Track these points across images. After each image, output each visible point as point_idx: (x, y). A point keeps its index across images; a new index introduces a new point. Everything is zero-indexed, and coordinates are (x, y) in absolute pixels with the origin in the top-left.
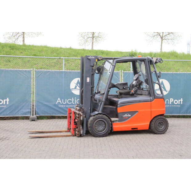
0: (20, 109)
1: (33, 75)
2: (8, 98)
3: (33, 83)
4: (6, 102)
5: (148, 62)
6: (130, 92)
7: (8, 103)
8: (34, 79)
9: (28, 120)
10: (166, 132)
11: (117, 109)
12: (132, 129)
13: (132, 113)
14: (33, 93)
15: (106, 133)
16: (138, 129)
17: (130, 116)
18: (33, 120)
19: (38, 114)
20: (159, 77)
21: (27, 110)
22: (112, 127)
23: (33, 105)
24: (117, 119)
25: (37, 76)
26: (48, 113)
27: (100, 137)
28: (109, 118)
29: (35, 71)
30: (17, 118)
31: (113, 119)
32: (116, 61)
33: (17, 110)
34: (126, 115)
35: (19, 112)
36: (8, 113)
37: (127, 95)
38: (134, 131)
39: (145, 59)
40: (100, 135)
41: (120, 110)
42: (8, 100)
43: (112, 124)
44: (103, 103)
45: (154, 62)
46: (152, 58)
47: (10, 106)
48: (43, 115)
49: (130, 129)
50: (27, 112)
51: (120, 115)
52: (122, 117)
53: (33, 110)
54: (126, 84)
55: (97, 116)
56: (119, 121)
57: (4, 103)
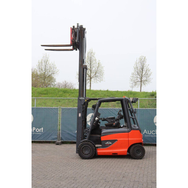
0: (50, 136)
1: (60, 112)
2: (42, 128)
3: (60, 117)
4: (41, 130)
5: (125, 101)
6: (113, 124)
7: (42, 131)
8: (61, 114)
9: (55, 144)
10: (143, 158)
11: (100, 137)
12: (113, 154)
13: (113, 141)
14: (59, 125)
15: (90, 156)
16: (118, 154)
17: (111, 143)
18: (57, 144)
19: (62, 140)
20: (135, 113)
21: (55, 137)
22: (95, 152)
23: (59, 133)
24: (101, 146)
25: (63, 112)
26: (69, 139)
27: (86, 159)
28: (93, 144)
29: (62, 108)
30: (49, 142)
31: (97, 146)
32: (99, 101)
33: (48, 137)
34: (107, 143)
35: (50, 138)
36: (42, 138)
37: (110, 126)
38: (115, 156)
39: (123, 99)
40: (86, 158)
41: (103, 138)
42: (42, 129)
43: (95, 149)
44: (89, 133)
45: (131, 101)
46: (129, 98)
47: (44, 134)
48: (66, 141)
49: (111, 154)
50: (55, 138)
51: (102, 142)
52: (105, 144)
53: (59, 137)
54: (114, 118)
55: (84, 143)
56: (102, 147)
57: (40, 131)
